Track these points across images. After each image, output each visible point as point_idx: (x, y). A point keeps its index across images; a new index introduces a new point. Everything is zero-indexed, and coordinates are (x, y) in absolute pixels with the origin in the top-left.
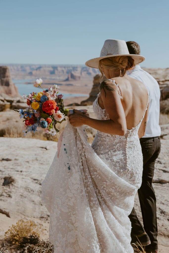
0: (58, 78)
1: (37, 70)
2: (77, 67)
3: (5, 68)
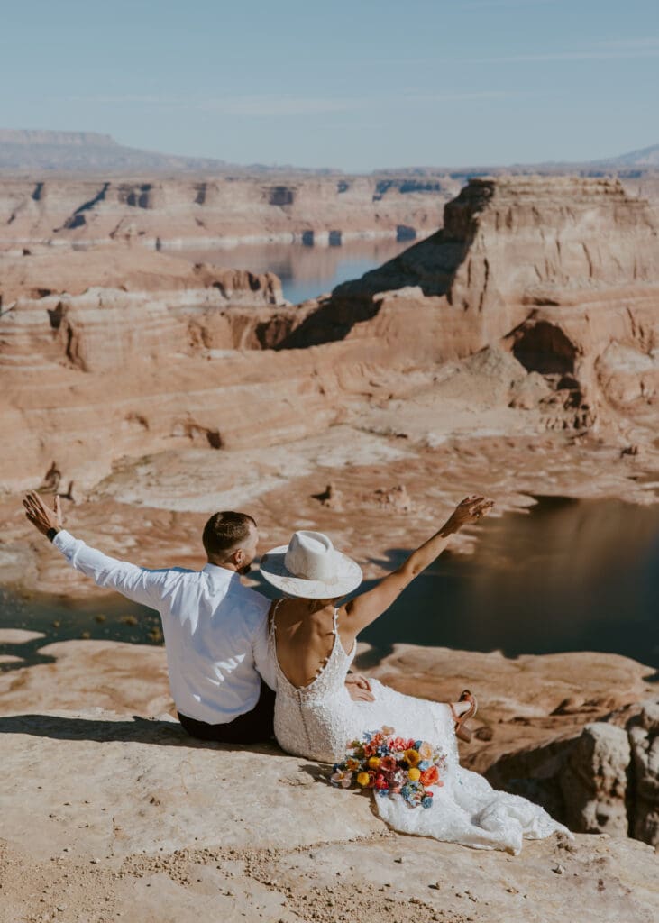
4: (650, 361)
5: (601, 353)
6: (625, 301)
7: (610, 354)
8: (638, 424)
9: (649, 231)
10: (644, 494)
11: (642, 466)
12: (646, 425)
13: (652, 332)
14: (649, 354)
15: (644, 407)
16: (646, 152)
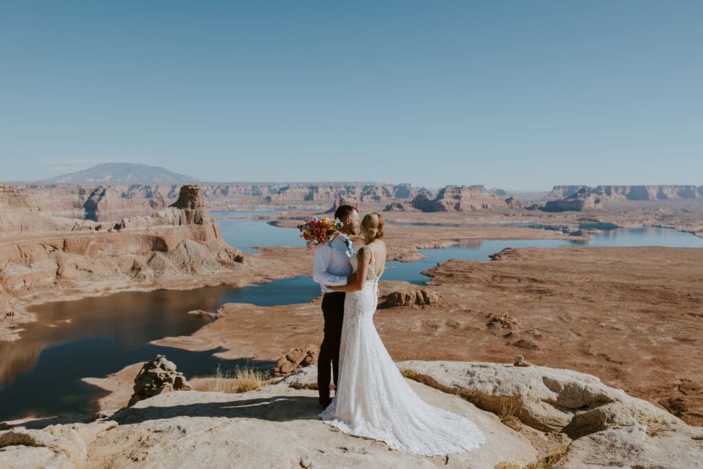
0: (318, 207)
1: (279, 193)
2: (354, 187)
3: (194, 188)
4: (29, 269)
5: (3, 268)
6: (16, 242)
7: (7, 268)
8: (21, 300)
9: (28, 209)
10: (12, 335)
11: (16, 321)
12: (24, 300)
13: (31, 256)
14: (29, 266)
15: (26, 291)
16: (61, 177)
